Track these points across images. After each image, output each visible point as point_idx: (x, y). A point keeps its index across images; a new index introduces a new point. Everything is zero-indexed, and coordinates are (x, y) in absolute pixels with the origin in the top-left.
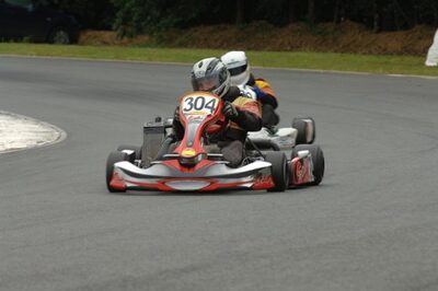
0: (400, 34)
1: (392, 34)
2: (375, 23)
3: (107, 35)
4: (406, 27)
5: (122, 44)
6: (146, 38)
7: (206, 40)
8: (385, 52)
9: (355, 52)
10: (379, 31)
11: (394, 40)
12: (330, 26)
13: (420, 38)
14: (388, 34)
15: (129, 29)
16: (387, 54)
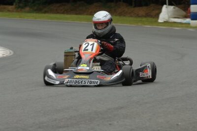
0: (144, 8)
1: (141, 8)
2: (133, 3)
3: (10, 7)
4: (146, 5)
5: (17, 11)
6: (27, 9)
7: (56, 10)
8: (138, 16)
9: (124, 16)
10: (135, 6)
11: (142, 10)
12: (113, 4)
13: (153, 10)
14: (138, 8)
15: (21, 5)
16: (139, 17)
